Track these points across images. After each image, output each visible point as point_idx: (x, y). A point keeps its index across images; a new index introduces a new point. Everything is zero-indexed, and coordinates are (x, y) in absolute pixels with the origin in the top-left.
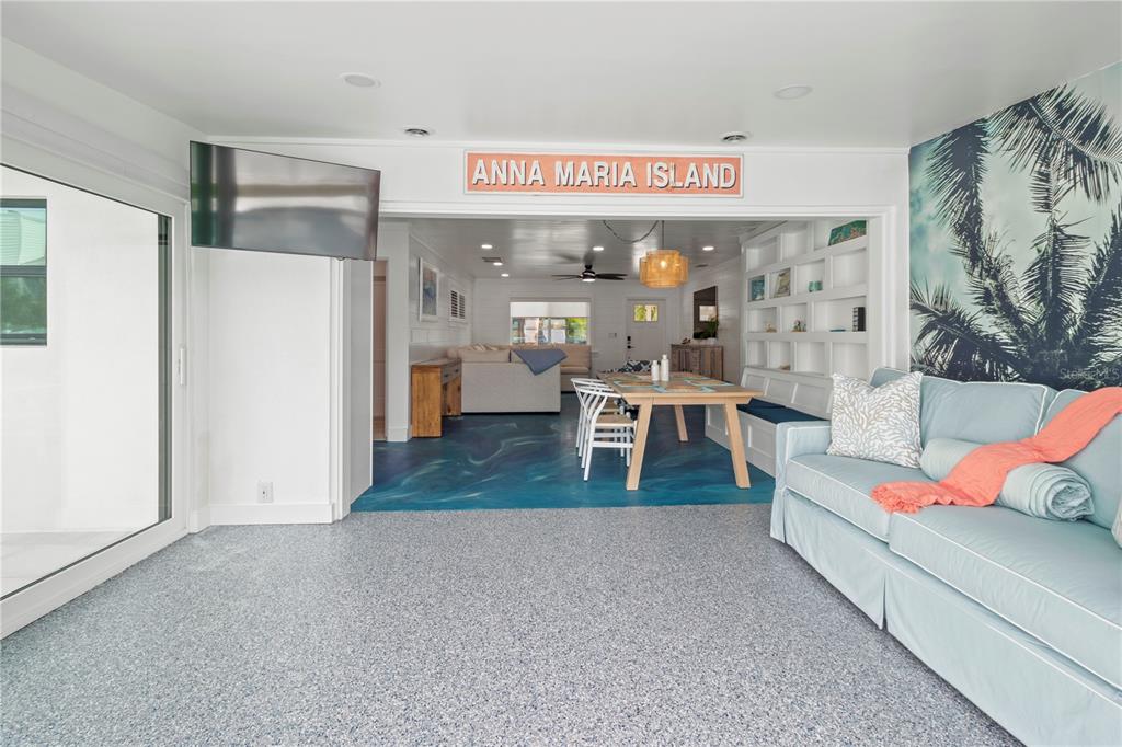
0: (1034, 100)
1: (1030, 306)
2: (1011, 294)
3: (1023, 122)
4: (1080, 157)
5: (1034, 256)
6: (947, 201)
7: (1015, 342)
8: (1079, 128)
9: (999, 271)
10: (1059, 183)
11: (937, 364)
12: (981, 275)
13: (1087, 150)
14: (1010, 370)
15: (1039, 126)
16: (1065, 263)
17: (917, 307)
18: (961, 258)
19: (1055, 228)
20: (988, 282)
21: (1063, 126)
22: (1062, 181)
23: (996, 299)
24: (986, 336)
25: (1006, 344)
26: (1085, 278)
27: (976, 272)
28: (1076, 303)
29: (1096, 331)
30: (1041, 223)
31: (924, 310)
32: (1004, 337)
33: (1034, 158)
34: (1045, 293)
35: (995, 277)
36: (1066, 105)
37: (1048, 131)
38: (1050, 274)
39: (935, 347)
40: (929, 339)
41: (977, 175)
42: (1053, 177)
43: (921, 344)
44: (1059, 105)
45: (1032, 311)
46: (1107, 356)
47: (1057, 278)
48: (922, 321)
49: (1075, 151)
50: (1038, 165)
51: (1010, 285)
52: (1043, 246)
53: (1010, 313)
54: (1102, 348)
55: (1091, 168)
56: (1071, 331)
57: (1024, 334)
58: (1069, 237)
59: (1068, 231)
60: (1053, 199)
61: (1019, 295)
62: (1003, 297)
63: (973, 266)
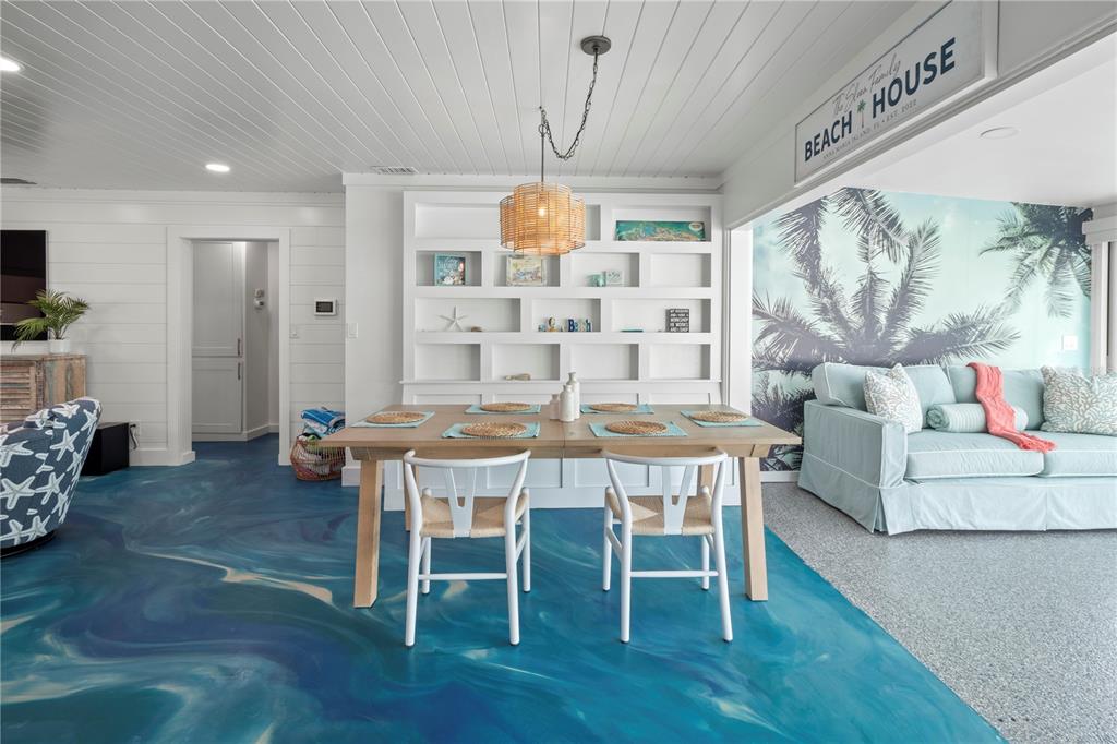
0: (862, 191)
1: (855, 318)
2: (842, 310)
3: (853, 201)
4: (886, 236)
5: (858, 287)
6: (789, 235)
7: (844, 341)
8: (886, 219)
9: (834, 293)
10: (873, 246)
11: (777, 358)
12: (819, 294)
13: (890, 233)
14: (841, 359)
15: (864, 207)
16: (877, 294)
17: (758, 312)
18: (801, 280)
19: (871, 273)
20: (825, 300)
21: (878, 214)
22: (876, 246)
23: (830, 311)
24: (824, 337)
25: (838, 342)
26: (887, 304)
27: (816, 292)
28: (883, 318)
29: (893, 334)
30: (863, 268)
31: (764, 316)
32: (837, 338)
33: (860, 226)
34: (865, 311)
35: (831, 298)
36: (880, 203)
37: (868, 213)
38: (868, 300)
39: (776, 345)
40: (769, 340)
41: (817, 224)
42: (871, 242)
43: (762, 343)
44: (875, 201)
45: (856, 321)
46: (898, 348)
47: (872, 302)
48: (762, 325)
49: (883, 231)
50: (861, 233)
51: (841, 304)
52: (864, 282)
53: (841, 321)
54: (895, 344)
55: (892, 244)
56: (879, 334)
57: (851, 336)
58: (879, 280)
59: (879, 276)
60: (870, 256)
61: (848, 309)
62: (837, 311)
63: (813, 288)
